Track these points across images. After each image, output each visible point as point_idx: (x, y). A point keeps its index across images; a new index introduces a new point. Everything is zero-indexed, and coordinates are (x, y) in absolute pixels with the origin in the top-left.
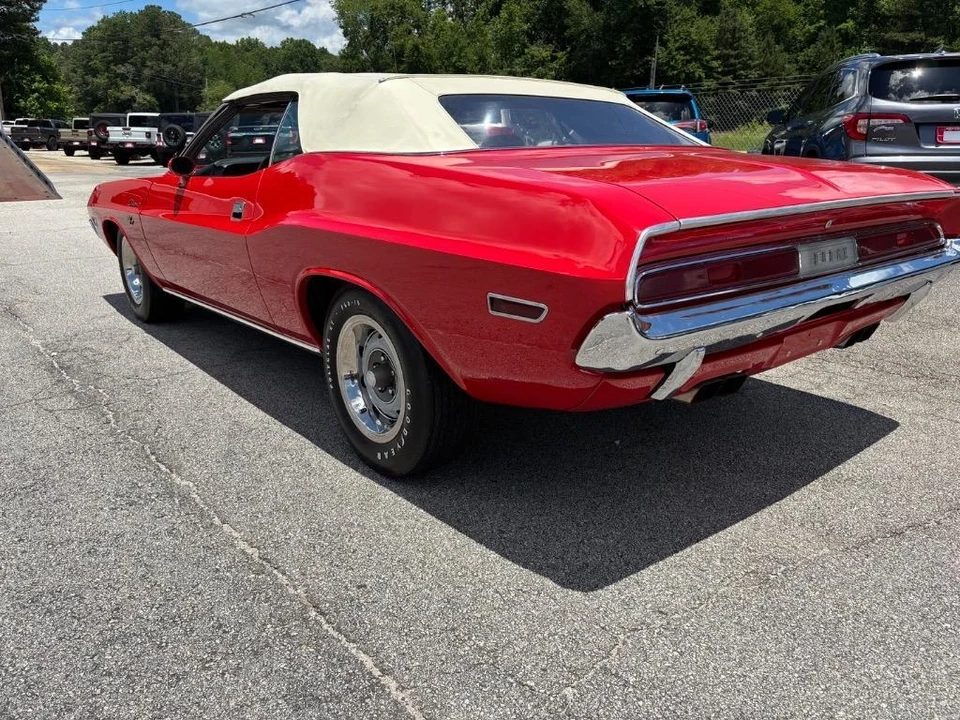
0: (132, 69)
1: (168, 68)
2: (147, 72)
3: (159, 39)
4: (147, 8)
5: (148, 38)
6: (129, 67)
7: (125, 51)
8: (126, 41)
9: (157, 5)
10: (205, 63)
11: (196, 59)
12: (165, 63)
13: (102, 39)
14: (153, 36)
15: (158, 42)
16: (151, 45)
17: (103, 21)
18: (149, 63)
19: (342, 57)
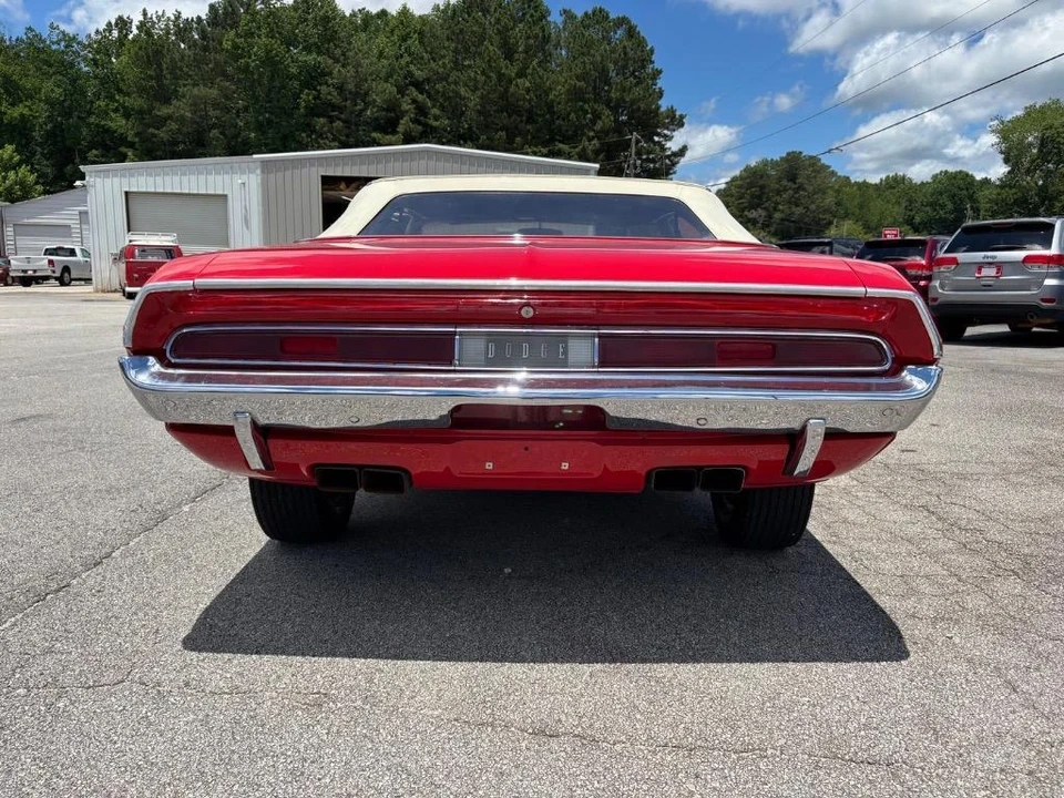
0: (763, 213)
1: (799, 211)
2: (777, 216)
3: (795, 183)
4: (788, 154)
5: (785, 182)
6: (760, 211)
7: (760, 197)
8: (762, 187)
9: (798, 150)
10: (838, 204)
11: (829, 200)
12: (797, 206)
13: (740, 187)
14: (788, 181)
15: (793, 186)
16: (785, 190)
17: (745, 170)
18: (781, 207)
19: (1002, 187)
